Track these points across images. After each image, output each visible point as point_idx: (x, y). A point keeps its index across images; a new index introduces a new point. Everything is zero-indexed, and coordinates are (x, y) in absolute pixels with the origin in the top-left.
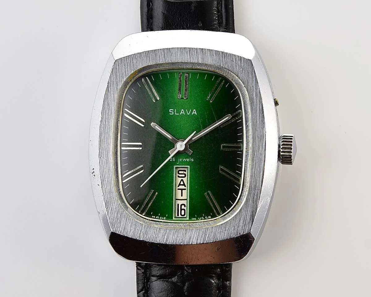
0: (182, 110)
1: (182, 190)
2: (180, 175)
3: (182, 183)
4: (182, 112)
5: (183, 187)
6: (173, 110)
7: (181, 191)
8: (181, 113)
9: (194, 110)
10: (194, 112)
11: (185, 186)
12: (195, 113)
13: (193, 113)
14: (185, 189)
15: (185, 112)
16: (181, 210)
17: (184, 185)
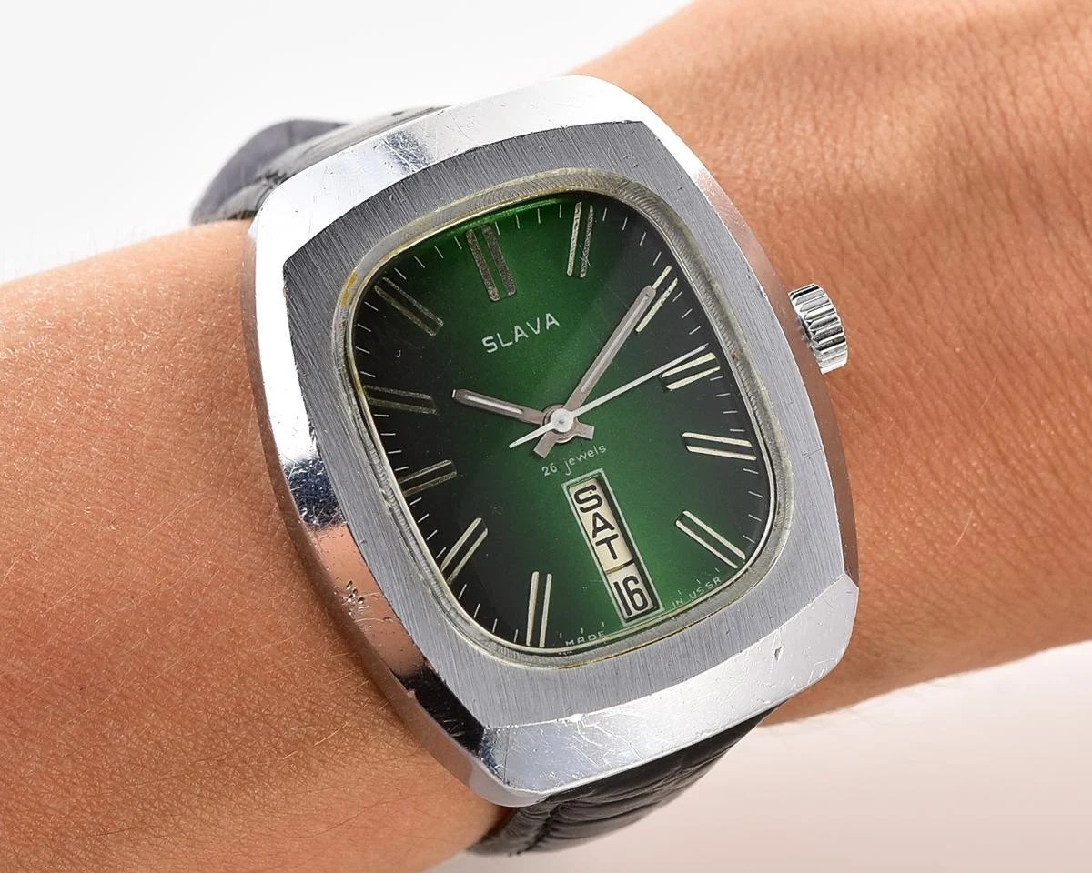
0: (517, 328)
1: (607, 541)
2: (586, 505)
3: (600, 524)
4: (519, 333)
5: (606, 533)
6: (492, 338)
7: (605, 544)
8: (517, 336)
9: (548, 315)
10: (550, 320)
11: (612, 528)
12: (554, 321)
13: (548, 324)
14: (616, 536)
15: (527, 330)
16: (631, 594)
17: (607, 526)
